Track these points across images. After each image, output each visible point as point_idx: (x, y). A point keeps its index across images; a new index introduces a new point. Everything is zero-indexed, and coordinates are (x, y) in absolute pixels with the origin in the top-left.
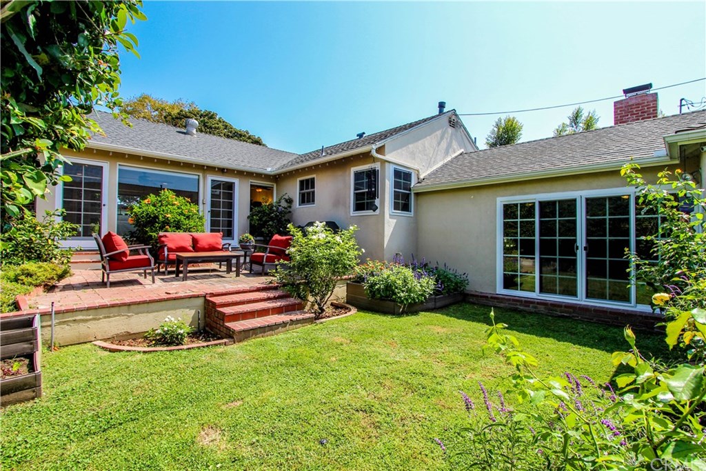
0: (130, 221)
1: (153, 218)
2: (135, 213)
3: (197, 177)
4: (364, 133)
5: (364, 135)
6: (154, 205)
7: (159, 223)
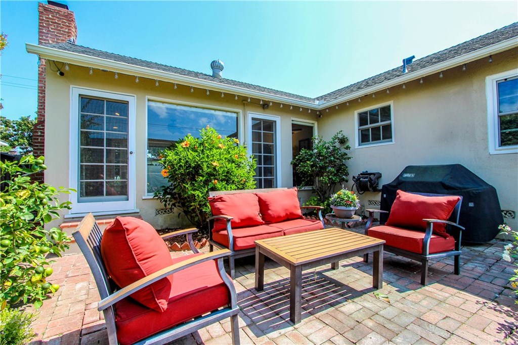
0: (164, 173)
1: (194, 168)
2: (170, 162)
3: (235, 115)
4: (413, 57)
5: (414, 60)
6: (194, 150)
7: (203, 176)
